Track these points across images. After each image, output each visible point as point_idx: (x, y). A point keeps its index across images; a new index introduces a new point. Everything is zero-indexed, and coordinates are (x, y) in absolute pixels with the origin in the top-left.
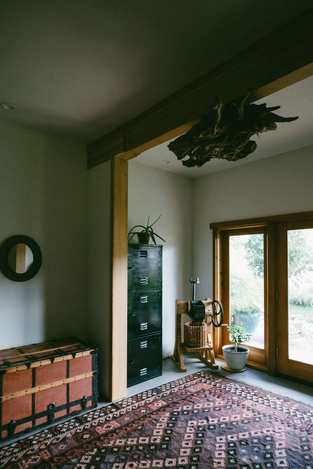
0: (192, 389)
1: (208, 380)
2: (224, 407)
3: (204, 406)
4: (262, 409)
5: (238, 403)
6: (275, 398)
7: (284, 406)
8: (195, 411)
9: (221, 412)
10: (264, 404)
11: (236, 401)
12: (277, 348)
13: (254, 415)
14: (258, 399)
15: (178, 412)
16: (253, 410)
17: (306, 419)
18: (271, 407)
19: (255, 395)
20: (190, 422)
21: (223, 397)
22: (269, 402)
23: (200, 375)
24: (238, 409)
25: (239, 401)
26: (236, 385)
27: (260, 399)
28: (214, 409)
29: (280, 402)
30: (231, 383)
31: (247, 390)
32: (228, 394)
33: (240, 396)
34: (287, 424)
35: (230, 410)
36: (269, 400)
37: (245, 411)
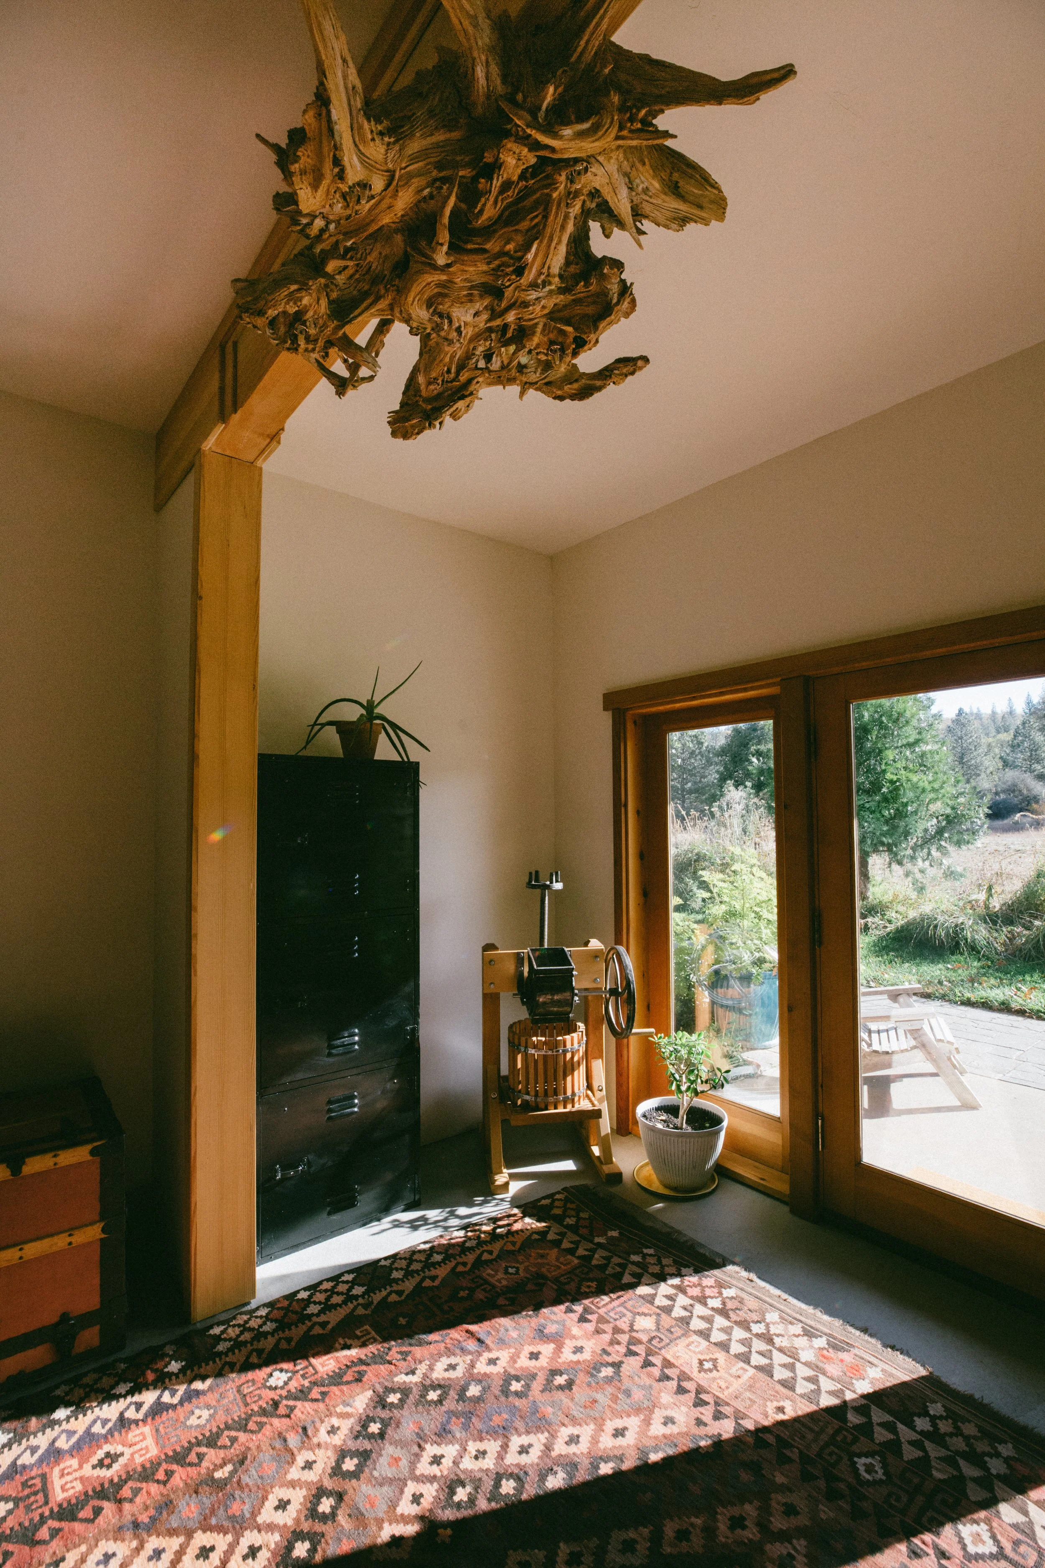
0: (500, 1275)
1: (569, 1234)
2: (588, 1373)
3: (515, 1362)
4: (736, 1385)
5: (649, 1352)
6: (797, 1329)
7: (824, 1373)
8: (474, 1390)
9: (572, 1399)
10: (747, 1361)
11: (644, 1338)
12: (820, 1121)
13: (699, 1422)
14: (730, 1334)
15: (405, 1391)
16: (700, 1390)
17: (910, 1453)
18: (772, 1376)
19: (723, 1312)
20: (431, 1450)
21: (602, 1320)
22: (769, 1347)
23: (551, 1206)
24: (639, 1386)
25: (654, 1342)
26: (665, 1261)
27: (739, 1333)
28: (548, 1387)
29: (811, 1351)
30: (645, 1251)
31: (699, 1285)
32: (622, 1305)
33: (663, 1316)
34: (822, 1483)
35: (610, 1390)
36: (768, 1338)
37: (666, 1395)
